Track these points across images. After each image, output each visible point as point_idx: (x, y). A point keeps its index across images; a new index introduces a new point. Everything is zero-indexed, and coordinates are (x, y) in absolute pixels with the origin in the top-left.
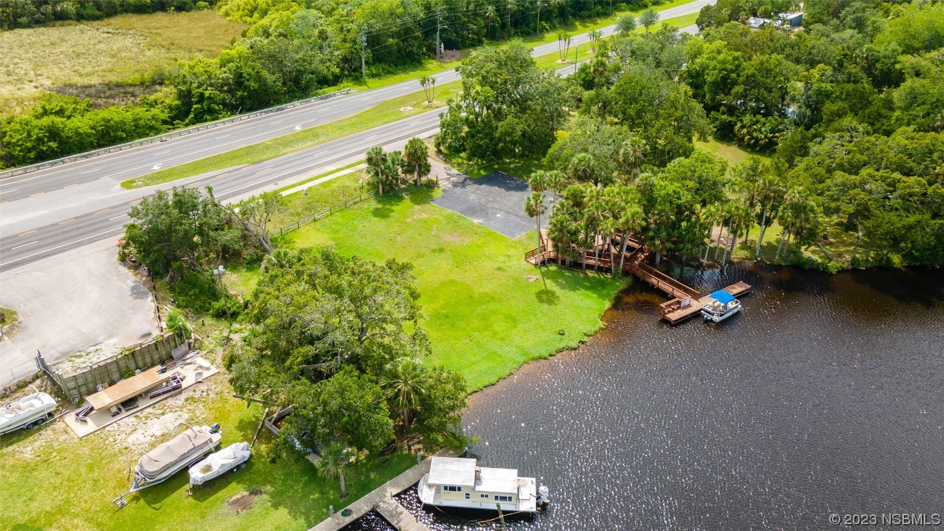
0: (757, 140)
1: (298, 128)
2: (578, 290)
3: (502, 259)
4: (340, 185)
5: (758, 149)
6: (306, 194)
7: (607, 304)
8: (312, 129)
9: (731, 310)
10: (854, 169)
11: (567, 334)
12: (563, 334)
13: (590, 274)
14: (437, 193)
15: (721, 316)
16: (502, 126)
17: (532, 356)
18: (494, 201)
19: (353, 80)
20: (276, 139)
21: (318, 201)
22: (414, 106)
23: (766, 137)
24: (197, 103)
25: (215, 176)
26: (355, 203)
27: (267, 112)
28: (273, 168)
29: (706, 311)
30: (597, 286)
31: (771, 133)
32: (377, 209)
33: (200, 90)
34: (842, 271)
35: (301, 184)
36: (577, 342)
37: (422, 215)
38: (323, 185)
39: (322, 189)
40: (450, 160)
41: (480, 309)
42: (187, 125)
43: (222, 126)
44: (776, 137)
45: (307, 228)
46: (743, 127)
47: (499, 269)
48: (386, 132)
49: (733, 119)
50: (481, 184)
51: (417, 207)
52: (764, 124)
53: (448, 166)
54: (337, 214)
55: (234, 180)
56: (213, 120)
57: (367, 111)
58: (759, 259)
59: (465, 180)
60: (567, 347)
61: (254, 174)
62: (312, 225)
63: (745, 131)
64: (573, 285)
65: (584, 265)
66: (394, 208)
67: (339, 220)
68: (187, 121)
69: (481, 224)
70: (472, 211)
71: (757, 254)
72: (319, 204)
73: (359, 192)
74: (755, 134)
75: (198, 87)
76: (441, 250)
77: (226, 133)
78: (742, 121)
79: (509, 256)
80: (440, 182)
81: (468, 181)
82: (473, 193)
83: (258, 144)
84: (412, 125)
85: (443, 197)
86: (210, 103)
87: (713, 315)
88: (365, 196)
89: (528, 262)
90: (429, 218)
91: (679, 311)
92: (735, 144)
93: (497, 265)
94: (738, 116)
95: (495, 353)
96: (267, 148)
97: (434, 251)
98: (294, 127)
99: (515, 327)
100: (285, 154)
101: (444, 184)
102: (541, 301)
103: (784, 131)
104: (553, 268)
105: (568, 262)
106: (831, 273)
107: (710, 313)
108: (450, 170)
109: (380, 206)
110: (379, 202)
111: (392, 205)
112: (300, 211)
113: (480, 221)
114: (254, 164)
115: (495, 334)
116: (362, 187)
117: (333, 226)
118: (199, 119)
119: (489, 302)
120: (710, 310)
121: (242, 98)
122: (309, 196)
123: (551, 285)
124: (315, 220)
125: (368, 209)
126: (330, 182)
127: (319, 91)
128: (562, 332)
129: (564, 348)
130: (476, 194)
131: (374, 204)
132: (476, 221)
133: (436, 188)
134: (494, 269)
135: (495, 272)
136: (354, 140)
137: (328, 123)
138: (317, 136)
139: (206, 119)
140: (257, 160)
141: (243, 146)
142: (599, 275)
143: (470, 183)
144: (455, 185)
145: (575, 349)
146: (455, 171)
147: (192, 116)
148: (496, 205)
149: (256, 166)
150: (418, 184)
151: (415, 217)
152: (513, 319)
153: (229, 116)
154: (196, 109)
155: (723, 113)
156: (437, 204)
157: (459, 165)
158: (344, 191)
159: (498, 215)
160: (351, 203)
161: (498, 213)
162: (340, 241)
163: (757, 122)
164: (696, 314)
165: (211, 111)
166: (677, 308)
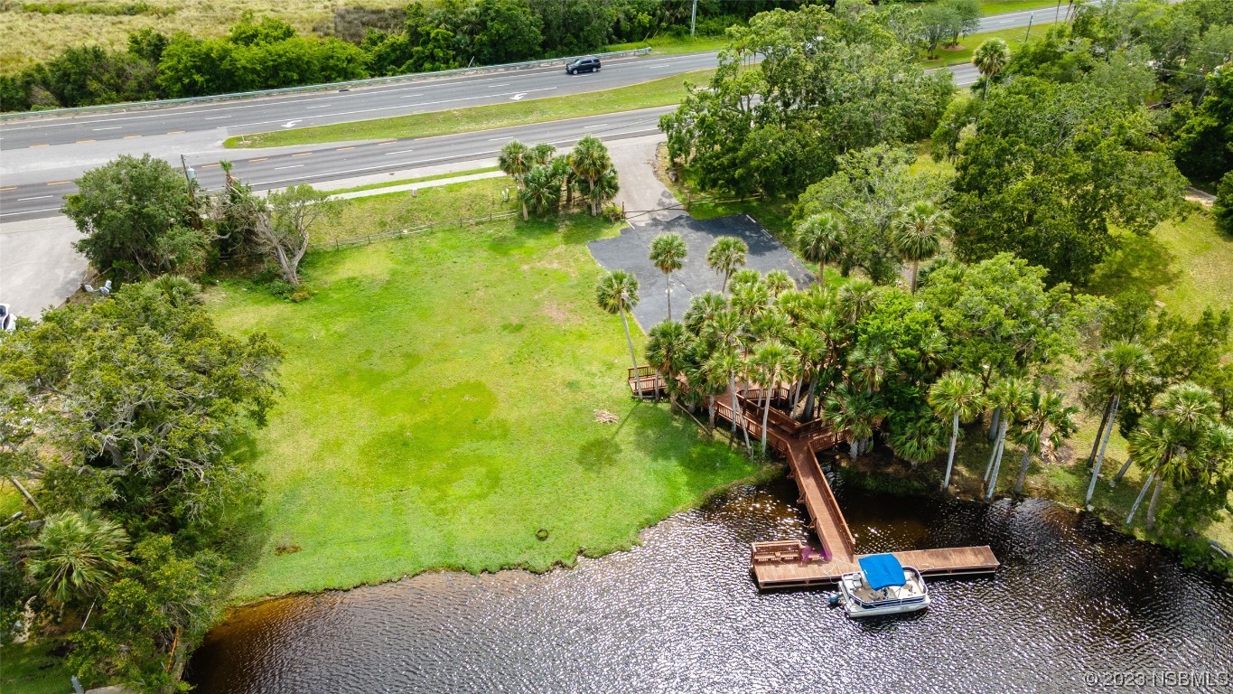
1: (517, 98)
4: (475, 192)
6: (415, 197)
9: (898, 602)
11: (549, 540)
12: (542, 539)
14: (611, 232)
15: (865, 607)
17: (452, 561)
18: (688, 265)
19: (674, 36)
21: (425, 210)
24: (421, 44)
25: (335, 149)
26: (477, 224)
27: (508, 68)
28: (415, 150)
32: (504, 239)
33: (429, 28)
36: (550, 561)
38: (450, 188)
39: (443, 194)
40: (683, 180)
41: (467, 447)
43: (432, 80)
45: (381, 247)
47: (571, 385)
51: (560, 248)
53: (674, 190)
54: (440, 234)
56: (432, 70)
59: (680, 218)
60: (527, 566)
61: (383, 153)
62: (390, 244)
65: (712, 419)
67: (433, 245)
72: (422, 215)
73: (497, 207)
75: (429, 23)
76: (518, 328)
77: (422, 91)
80: (631, 215)
83: (441, 113)
85: (615, 240)
88: (504, 214)
89: (629, 384)
90: (556, 271)
91: (791, 566)
93: (575, 377)
95: (404, 534)
96: (446, 119)
97: (506, 327)
98: (514, 95)
99: (483, 497)
101: (636, 219)
102: (581, 459)
104: (665, 407)
108: (668, 197)
109: (511, 235)
110: (517, 228)
111: (531, 237)
112: (388, 221)
114: (401, 140)
116: (507, 201)
117: (415, 252)
118: (417, 68)
119: (494, 438)
122: (417, 200)
123: (625, 436)
124: (401, 238)
125: (491, 236)
126: (465, 184)
127: (610, 47)
128: (542, 534)
129: (519, 565)
131: (508, 230)
133: (614, 224)
134: (563, 382)
135: (559, 389)
137: (564, 96)
138: (529, 112)
139: (425, 68)
140: (411, 135)
141: (420, 112)
142: (731, 442)
143: (684, 224)
144: (654, 223)
145: (539, 574)
146: (675, 201)
147: (410, 61)
149: (400, 143)
150: (594, 212)
151: (539, 264)
152: (496, 481)
153: (454, 68)
154: (418, 53)
156: (593, 249)
158: (475, 201)
159: (667, 290)
160: (473, 222)
164: (831, 584)
165: (432, 58)
166: (795, 560)
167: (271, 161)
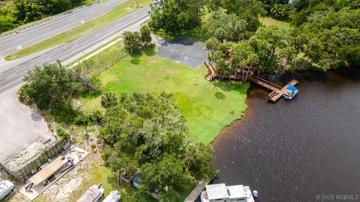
0: (280, 15)
1: (82, 22)
2: (231, 90)
3: (194, 79)
4: (113, 50)
5: (281, 18)
6: (99, 56)
7: (245, 96)
8: (89, 22)
9: (295, 93)
10: (329, 27)
11: (235, 113)
12: (233, 113)
13: (233, 82)
14: (156, 50)
15: (291, 96)
16: (179, 17)
17: (224, 125)
18: (182, 51)
20: (74, 29)
21: (105, 59)
22: (131, 7)
23: (284, 13)
24: (28, 11)
25: (52, 51)
26: (122, 58)
27: (64, 14)
28: (79, 44)
29: (286, 95)
30: (238, 88)
31: (286, 11)
32: (132, 60)
33: (29, 5)
34: (328, 70)
35: (95, 51)
36: (240, 116)
37: (153, 61)
38: (105, 50)
39: (106, 53)
40: (156, 33)
41: (194, 105)
42: (25, 23)
43: (44, 23)
44: (288, 13)
45: (104, 73)
46: (274, 9)
47: (195, 84)
48: (124, 21)
49: (270, 6)
50: (173, 43)
51: (150, 58)
52: (283, 8)
53: (156, 36)
54: (115, 64)
55: (63, 52)
56: (38, 20)
57: (111, 11)
58: (295, 68)
59: (166, 42)
60: (237, 119)
61: (70, 48)
62: (106, 71)
63: (275, 11)
64: (228, 89)
65: (230, 79)
66: (140, 59)
67: (117, 67)
68: (25, 21)
69: (180, 63)
70: (175, 57)
71: (295, 66)
72: (106, 60)
73: (122, 52)
74: (279, 12)
75: (27, 4)
76: (168, 78)
77: (48, 27)
78: (273, 7)
79: (197, 78)
80: (156, 44)
81: (167, 43)
82: (171, 48)
83: (67, 32)
84: (135, 17)
85: (159, 51)
86: (36, 11)
87: (289, 96)
88: (125, 54)
89: (206, 80)
90: (157, 62)
91: (275, 96)
92: (270, 17)
93: (194, 83)
94: (272, 5)
95: (208, 126)
96: (71, 33)
97: (165, 79)
98: (80, 22)
99: (212, 112)
100: (82, 36)
101: (158, 45)
102: (218, 98)
103: (290, 10)
104: (217, 81)
105: (223, 78)
106: (324, 72)
107: (287, 96)
108: (158, 38)
109: (133, 58)
110: (132, 56)
111: (138, 58)
112: (99, 65)
113: (179, 62)
114: (69, 42)
115: (205, 116)
116: (123, 50)
117: (115, 70)
118: (31, 19)
119: (197, 101)
120: (287, 94)
121: (50, 7)
122: (100, 57)
123: (220, 90)
124: (107, 69)
125: (128, 60)
126: (107, 49)
128: (233, 112)
129: (235, 120)
130: (173, 48)
131: (130, 58)
132: (177, 62)
133: (155, 47)
134: (193, 85)
135: (194, 86)
136: (111, 26)
137: (96, 18)
138: (93, 25)
139: (35, 19)
140: (69, 40)
141: (60, 33)
142: (236, 82)
143: (168, 43)
144: (162, 45)
145: (240, 119)
146: (160, 38)
147: (27, 18)
148: (183, 53)
149: (70, 43)
150: (147, 46)
151: (150, 63)
152: (210, 108)
153: (46, 17)
154: (28, 15)
155: (265, 4)
156: (158, 55)
157: (161, 35)
158: (115, 53)
159: (186, 58)
160: (120, 58)
161: (185, 57)
162: (121, 78)
163: (280, 7)
164: (282, 97)
165: (36, 15)
166: (275, 95)
167: (35, 60)
